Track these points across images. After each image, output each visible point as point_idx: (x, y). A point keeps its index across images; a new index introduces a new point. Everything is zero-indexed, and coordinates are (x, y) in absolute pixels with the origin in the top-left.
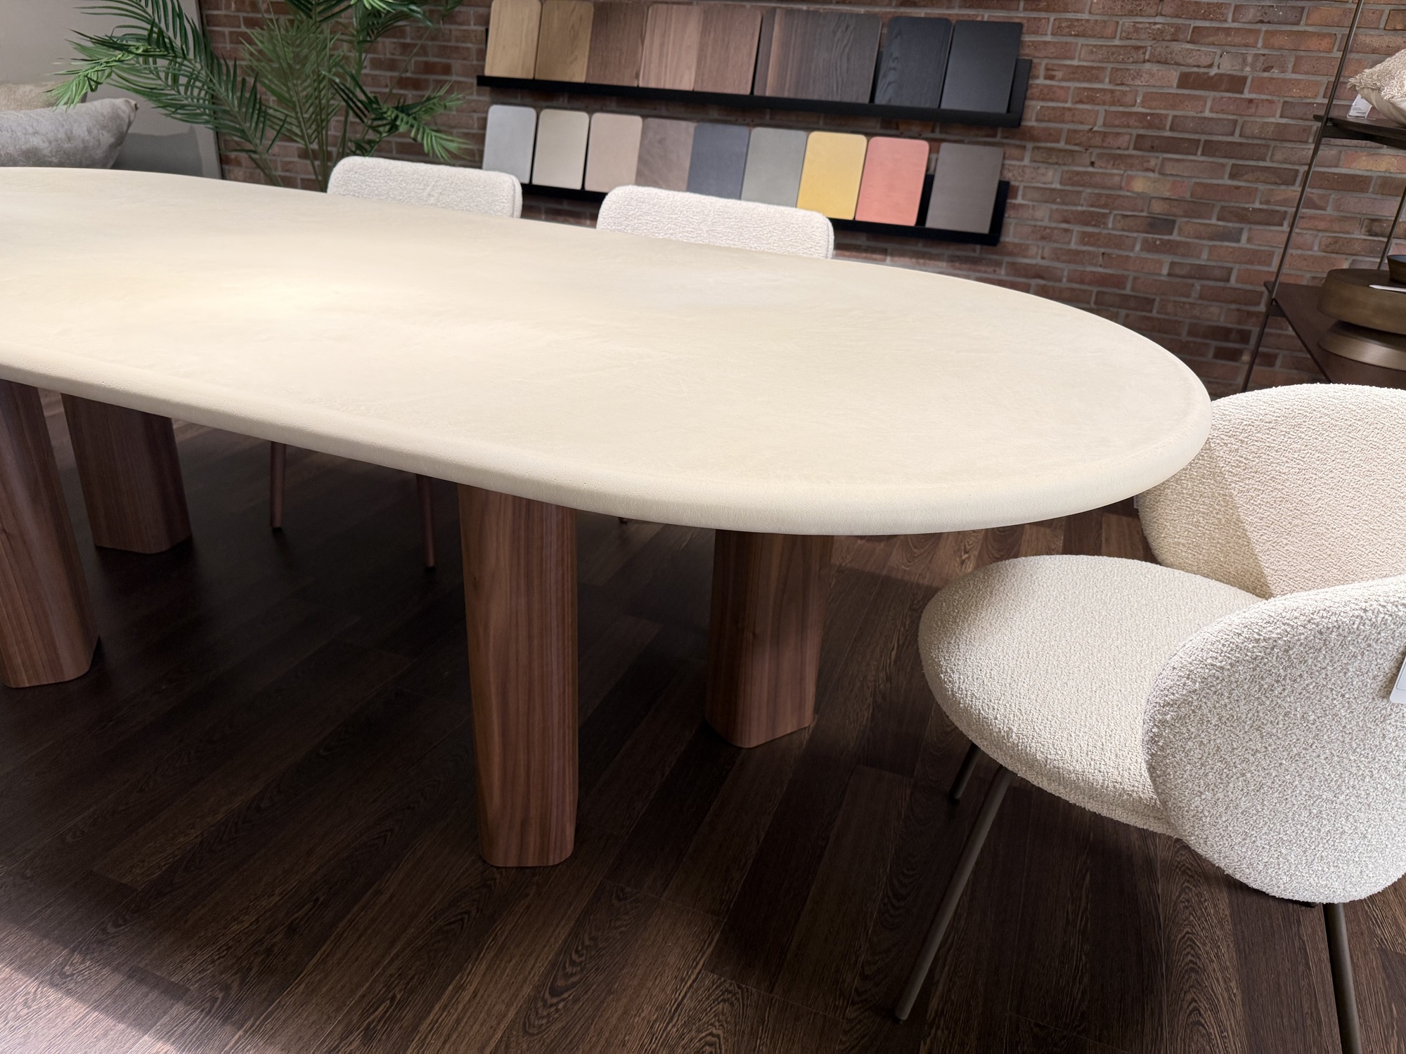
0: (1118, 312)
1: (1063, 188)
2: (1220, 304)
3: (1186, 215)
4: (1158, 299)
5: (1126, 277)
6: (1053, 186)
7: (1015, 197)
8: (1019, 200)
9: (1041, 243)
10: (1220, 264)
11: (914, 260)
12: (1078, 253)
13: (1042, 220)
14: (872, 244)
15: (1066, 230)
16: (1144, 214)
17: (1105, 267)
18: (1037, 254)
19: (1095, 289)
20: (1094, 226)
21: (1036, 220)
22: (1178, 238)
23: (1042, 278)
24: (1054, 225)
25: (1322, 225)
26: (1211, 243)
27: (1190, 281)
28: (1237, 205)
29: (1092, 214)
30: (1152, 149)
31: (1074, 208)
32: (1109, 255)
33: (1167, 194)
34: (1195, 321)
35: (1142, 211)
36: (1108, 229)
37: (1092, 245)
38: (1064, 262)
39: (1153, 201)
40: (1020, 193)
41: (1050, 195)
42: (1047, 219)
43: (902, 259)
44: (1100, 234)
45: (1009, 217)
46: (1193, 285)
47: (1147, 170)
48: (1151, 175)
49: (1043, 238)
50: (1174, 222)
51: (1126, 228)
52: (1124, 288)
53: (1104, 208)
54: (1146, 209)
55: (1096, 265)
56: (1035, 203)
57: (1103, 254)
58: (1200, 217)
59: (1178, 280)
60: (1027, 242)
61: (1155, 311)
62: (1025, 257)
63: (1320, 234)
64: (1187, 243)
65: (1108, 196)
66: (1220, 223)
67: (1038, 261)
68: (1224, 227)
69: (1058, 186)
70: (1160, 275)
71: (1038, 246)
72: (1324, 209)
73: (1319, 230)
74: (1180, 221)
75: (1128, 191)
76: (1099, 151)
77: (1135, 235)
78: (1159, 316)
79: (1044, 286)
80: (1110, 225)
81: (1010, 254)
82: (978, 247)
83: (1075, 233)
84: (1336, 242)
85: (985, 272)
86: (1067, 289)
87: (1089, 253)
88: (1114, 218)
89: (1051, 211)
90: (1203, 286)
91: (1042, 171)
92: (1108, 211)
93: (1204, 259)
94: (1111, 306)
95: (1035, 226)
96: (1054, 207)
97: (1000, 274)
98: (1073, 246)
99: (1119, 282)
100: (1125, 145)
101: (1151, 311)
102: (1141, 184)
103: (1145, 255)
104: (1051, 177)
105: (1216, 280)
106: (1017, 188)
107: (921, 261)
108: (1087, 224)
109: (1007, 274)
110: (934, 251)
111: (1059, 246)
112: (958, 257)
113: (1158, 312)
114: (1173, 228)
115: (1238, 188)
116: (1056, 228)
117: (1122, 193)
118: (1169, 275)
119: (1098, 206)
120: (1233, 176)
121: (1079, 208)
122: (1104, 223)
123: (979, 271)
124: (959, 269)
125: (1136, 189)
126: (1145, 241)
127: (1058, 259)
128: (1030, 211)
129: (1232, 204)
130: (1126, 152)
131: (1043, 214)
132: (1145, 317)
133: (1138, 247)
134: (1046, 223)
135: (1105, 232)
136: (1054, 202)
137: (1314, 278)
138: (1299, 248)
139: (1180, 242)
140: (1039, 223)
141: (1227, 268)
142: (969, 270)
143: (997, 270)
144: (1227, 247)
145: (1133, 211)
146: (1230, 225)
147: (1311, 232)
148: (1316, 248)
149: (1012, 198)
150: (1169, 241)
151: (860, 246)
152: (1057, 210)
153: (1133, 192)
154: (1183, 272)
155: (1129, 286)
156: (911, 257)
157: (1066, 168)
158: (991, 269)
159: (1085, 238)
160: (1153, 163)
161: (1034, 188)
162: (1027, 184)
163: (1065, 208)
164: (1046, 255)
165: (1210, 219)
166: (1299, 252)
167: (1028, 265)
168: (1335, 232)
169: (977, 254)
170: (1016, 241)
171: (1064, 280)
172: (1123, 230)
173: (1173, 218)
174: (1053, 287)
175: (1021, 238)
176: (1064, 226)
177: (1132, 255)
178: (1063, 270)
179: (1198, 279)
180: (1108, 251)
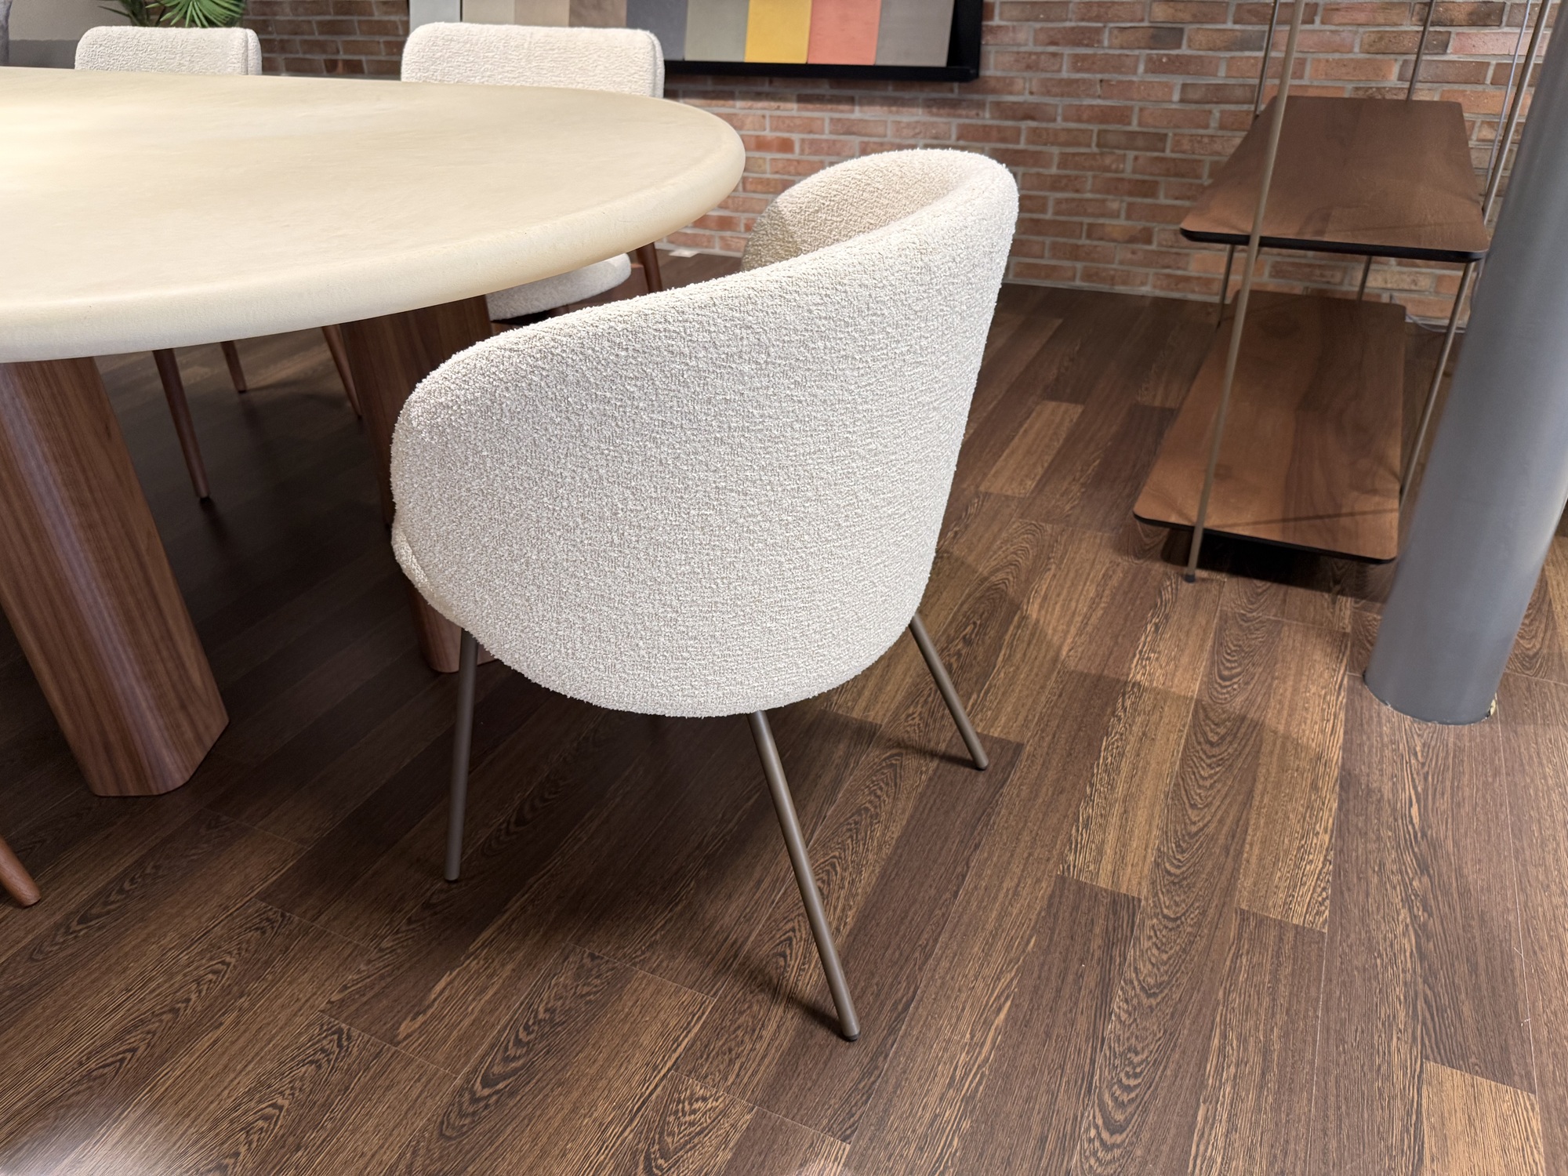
0: (1125, 155)
3: (1197, 19)
4: (1170, 134)
5: (1131, 109)
7: (991, 18)
8: (996, 21)
9: (1025, 74)
10: (1240, 81)
11: (885, 108)
12: (1070, 82)
13: (1026, 45)
14: (836, 92)
15: (1054, 55)
16: (1146, 24)
17: (1104, 98)
18: (1024, 88)
19: (1095, 128)
20: (1087, 45)
21: (1019, 45)
22: (1189, 52)
23: (1033, 118)
24: (1039, 49)
25: (1362, 17)
26: (1228, 54)
27: (1207, 107)
29: (1082, 30)
31: (1061, 25)
32: (1108, 81)
34: (1216, 158)
35: (1142, 20)
36: (1103, 48)
37: (1088, 70)
38: (1056, 95)
39: (1154, 5)
40: (997, 11)
41: (1032, 11)
42: (1031, 43)
43: (872, 108)
44: (1095, 55)
45: (987, 44)
46: (1210, 112)
49: (1029, 67)
50: (1181, 30)
51: (1125, 44)
52: (1129, 124)
53: (1097, 22)
54: (1148, 18)
55: (1094, 97)
56: (1015, 23)
57: (1101, 81)
58: (1213, 21)
59: (1193, 107)
60: (1012, 74)
61: (1168, 150)
62: (1011, 93)
63: (1361, 30)
64: (1200, 57)
65: (1100, 5)
66: (1237, 27)
67: (1026, 98)
68: (1243, 32)
70: (1171, 102)
71: (1024, 78)
73: (1359, 25)
74: (1189, 29)
77: (1137, 52)
78: (1174, 155)
79: (1037, 128)
80: (1106, 43)
81: (994, 91)
82: (956, 85)
83: (1065, 59)
84: (1381, 39)
85: (967, 117)
86: (1063, 130)
87: (1084, 81)
88: (1111, 33)
89: (1036, 31)
90: (1222, 112)
92: (1100, 25)
93: (1221, 76)
94: (1118, 148)
95: (1018, 53)
96: (1038, 25)
97: (984, 118)
98: (1065, 74)
99: (1122, 115)
101: (1163, 151)
103: (1151, 78)
105: (1237, 103)
107: (894, 109)
108: (1079, 44)
109: (993, 118)
110: (907, 95)
111: (1049, 75)
112: (934, 100)
113: (1173, 151)
114: (1181, 39)
116: (1042, 53)
118: (1182, 101)
119: (1090, 20)
121: (1068, 24)
122: (1098, 41)
123: (960, 116)
124: (937, 115)
126: (1150, 59)
127: (1048, 93)
128: (1011, 34)
131: (1025, 36)
132: (1157, 158)
133: (1141, 68)
134: (1030, 48)
135: (1101, 52)
136: (1037, 20)
137: (1357, 89)
138: (1337, 51)
139: (1191, 57)
140: (1023, 49)
141: (1250, 85)
142: (949, 115)
143: (981, 113)
144: (1248, 57)
145: (1131, 21)
146: (1249, 28)
147: (1350, 28)
148: (1357, 49)
149: (988, 19)
150: (1177, 56)
151: (824, 96)
152: (1041, 29)
154: (1198, 95)
155: (1135, 122)
156: (882, 105)
158: (973, 112)
159: (1079, 62)
163: (1051, 25)
164: (1034, 90)
165: (1224, 22)
166: (1337, 56)
167: (1014, 103)
168: (1379, 25)
169: (955, 95)
170: (999, 74)
171: (1059, 119)
172: (1122, 48)
173: (1180, 26)
174: (1046, 129)
175: (1004, 70)
176: (1052, 49)
177: (1135, 79)
178: (1056, 106)
179: (1217, 103)
180: (1106, 76)
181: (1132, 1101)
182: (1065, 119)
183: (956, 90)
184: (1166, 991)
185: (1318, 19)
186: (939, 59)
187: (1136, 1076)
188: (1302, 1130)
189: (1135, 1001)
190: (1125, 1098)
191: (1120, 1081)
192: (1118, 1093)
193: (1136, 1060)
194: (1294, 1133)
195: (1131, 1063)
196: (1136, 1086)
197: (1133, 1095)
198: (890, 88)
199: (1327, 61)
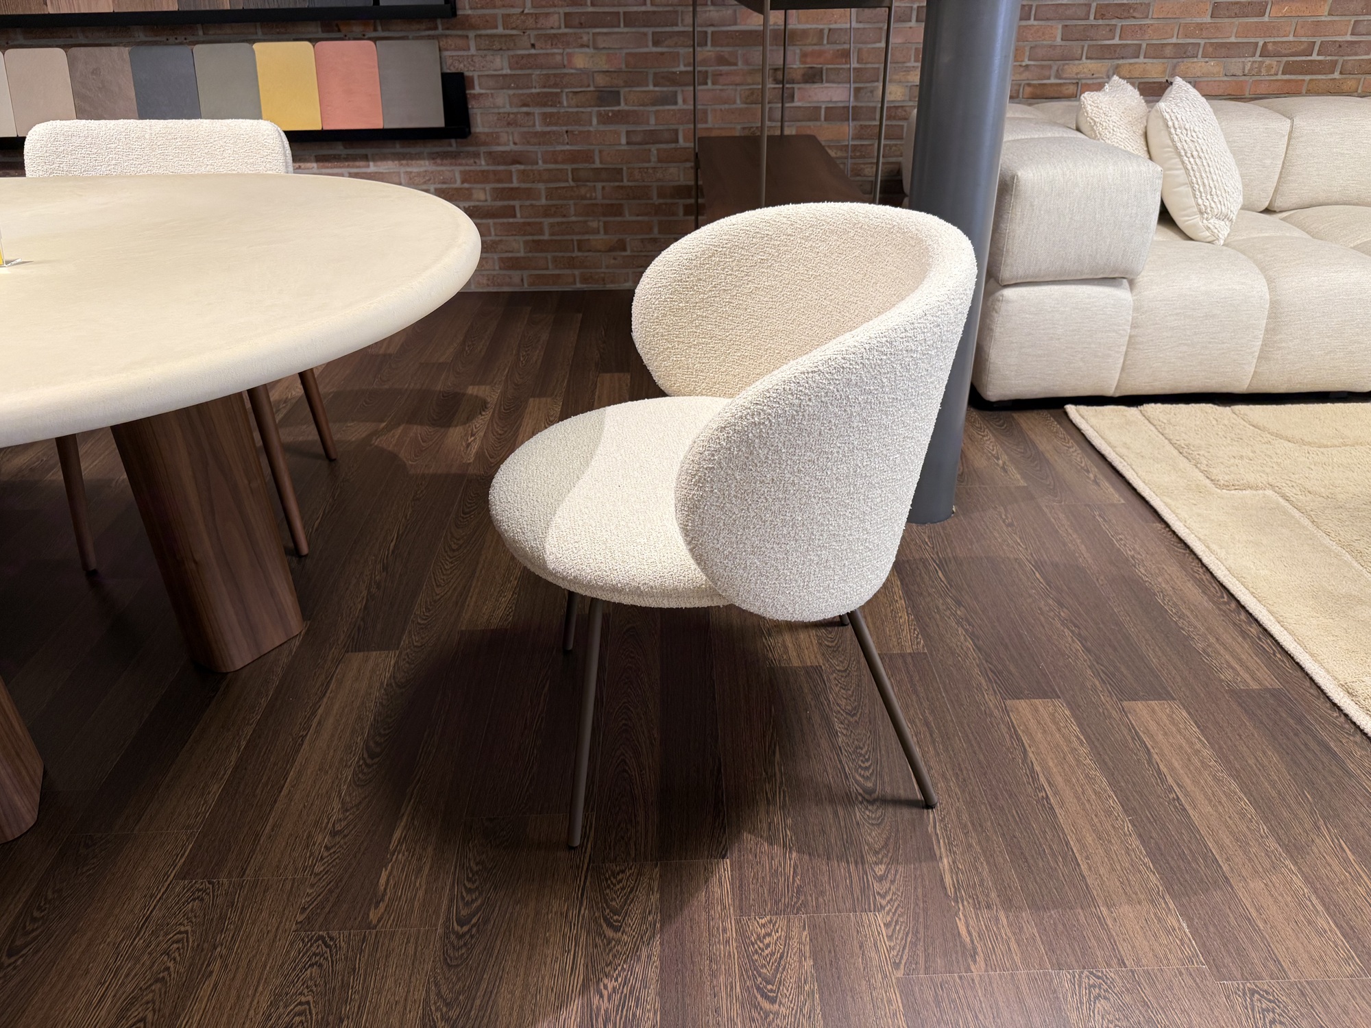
0: (595, 186)
1: (513, 73)
2: (675, 164)
3: (627, 84)
4: (625, 168)
5: (593, 151)
6: (504, 72)
7: (473, 88)
8: (477, 90)
9: (508, 129)
10: (666, 127)
11: (396, 162)
12: (544, 134)
13: (504, 107)
14: (351, 151)
15: (528, 114)
16: (592, 89)
17: (571, 145)
18: (509, 140)
19: (569, 167)
20: (551, 106)
21: (499, 107)
22: (627, 108)
23: (520, 163)
24: (515, 110)
25: (738, 79)
26: (655, 108)
27: (647, 147)
28: (666, 70)
29: (546, 94)
30: (581, 25)
31: (528, 91)
32: (572, 132)
33: (605, 68)
34: (660, 184)
35: (589, 86)
36: (563, 107)
37: (556, 124)
38: (535, 144)
39: (595, 75)
40: (476, 83)
41: (504, 82)
42: (508, 106)
43: (385, 163)
44: (559, 113)
45: (473, 108)
46: (650, 150)
47: (582, 46)
48: (587, 50)
49: (509, 124)
50: (618, 93)
51: (579, 104)
52: (594, 163)
53: (556, 88)
54: (591, 84)
55: (563, 144)
56: (493, 91)
57: (567, 132)
58: (638, 85)
59: (637, 147)
60: (497, 130)
61: (625, 180)
62: (498, 144)
63: (739, 88)
64: (635, 111)
65: (555, 75)
66: (657, 89)
67: (511, 147)
68: (662, 92)
69: (509, 72)
70: (620, 144)
71: (507, 132)
72: (735, 64)
73: (737, 85)
74: (623, 91)
75: (571, 68)
76: (536, 32)
77: (589, 109)
78: (630, 184)
79: (524, 170)
80: (565, 104)
81: (485, 144)
82: (453, 141)
83: (537, 116)
84: (752, 94)
85: (467, 165)
86: (544, 170)
87: (554, 132)
88: (567, 96)
89: (509, 96)
90: (658, 150)
91: (489, 58)
92: (559, 90)
93: (652, 124)
94: (588, 181)
95: (499, 113)
96: (511, 92)
97: (481, 165)
98: (538, 128)
99: (587, 157)
100: (556, 24)
101: (622, 181)
102: (581, 60)
103: (602, 128)
104: (500, 64)
105: (667, 142)
106: (472, 79)
107: (404, 162)
108: (545, 105)
109: (488, 165)
110: (412, 150)
111: (526, 129)
112: (437, 153)
113: (628, 181)
114: (619, 99)
115: (662, 54)
116: (517, 113)
117: (566, 71)
118: (628, 143)
119: (550, 87)
120: (656, 43)
121: (534, 91)
122: (559, 102)
123: (460, 165)
124: (442, 165)
125: (578, 66)
126: (599, 114)
127: (528, 143)
128: (491, 100)
129: (662, 70)
130: (560, 31)
131: (502, 101)
132: (618, 186)
133: (595, 121)
134: (508, 109)
135: (562, 110)
136: (509, 88)
137: (744, 128)
138: (725, 103)
139: (628, 111)
140: (501, 110)
141: (673, 130)
142: (451, 164)
143: (477, 161)
144: (668, 110)
145: (581, 87)
146: (665, 89)
147: (731, 87)
148: (738, 101)
149: (470, 89)
150: (619, 111)
151: (339, 155)
152: (514, 94)
153: (576, 69)
154: (639, 138)
155: (597, 161)
156: (393, 160)
157: (511, 53)
158: (472, 161)
159: (547, 119)
160: (585, 38)
161: (487, 76)
162: (480, 73)
163: (520, 92)
164: (517, 140)
165: (647, 86)
166: (727, 106)
167: (503, 152)
168: (749, 84)
169: (454, 148)
170: (486, 130)
171: (540, 162)
172: (578, 107)
173: (617, 89)
174: (532, 170)
175: (490, 127)
176: (525, 109)
177: (591, 129)
178: (536, 153)
179: (653, 143)
180: (570, 128)
181: (872, 774)
182: (545, 162)
183: (454, 145)
184: (860, 710)
185: (709, 82)
186: (438, 121)
187: (867, 760)
188: (963, 756)
189: (846, 722)
190: (867, 774)
191: (860, 766)
192: (862, 772)
193: (863, 752)
194: (960, 759)
195: (861, 755)
196: (870, 766)
197: (871, 771)
198: (398, 146)
199: (721, 110)
